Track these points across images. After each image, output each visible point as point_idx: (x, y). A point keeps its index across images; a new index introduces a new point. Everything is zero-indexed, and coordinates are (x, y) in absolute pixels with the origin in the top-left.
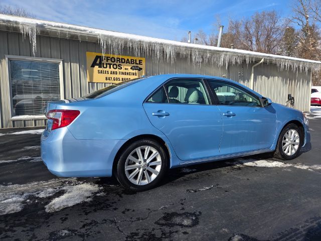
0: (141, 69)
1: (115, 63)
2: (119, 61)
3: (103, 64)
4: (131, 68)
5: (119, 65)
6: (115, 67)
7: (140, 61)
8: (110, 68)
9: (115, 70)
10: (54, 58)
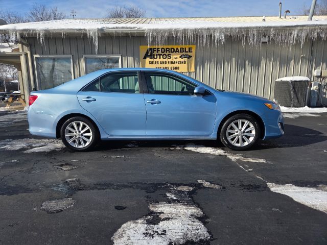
0: (191, 56)
1: (165, 53)
2: (169, 51)
3: (154, 55)
4: (180, 57)
5: (168, 55)
6: (165, 56)
7: (189, 48)
8: (160, 58)
9: (164, 60)
10: (115, 54)
